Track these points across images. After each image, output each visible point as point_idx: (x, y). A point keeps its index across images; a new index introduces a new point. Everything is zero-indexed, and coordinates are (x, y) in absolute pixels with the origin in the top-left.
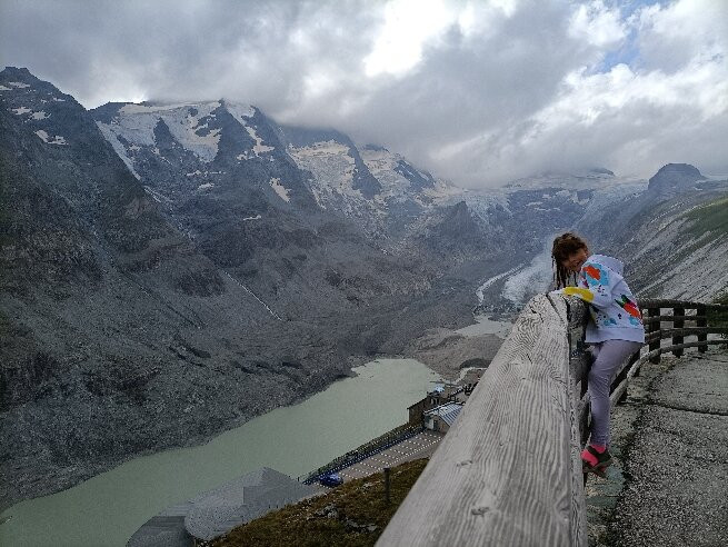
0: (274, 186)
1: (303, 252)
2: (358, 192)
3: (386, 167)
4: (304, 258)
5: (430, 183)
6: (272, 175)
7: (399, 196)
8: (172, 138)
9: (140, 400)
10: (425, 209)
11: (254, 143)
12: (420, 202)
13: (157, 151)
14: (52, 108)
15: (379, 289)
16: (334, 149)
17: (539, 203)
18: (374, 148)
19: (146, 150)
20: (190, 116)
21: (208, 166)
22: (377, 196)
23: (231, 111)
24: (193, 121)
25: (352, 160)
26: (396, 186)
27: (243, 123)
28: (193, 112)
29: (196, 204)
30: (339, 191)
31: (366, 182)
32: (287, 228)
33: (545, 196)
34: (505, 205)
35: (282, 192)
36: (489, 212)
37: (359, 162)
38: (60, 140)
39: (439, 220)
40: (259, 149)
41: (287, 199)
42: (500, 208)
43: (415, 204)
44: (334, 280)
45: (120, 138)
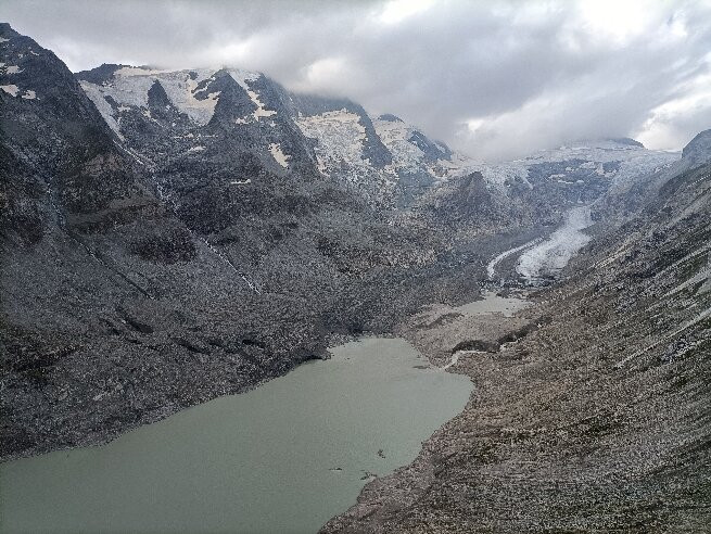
0: (273, 151)
1: (294, 219)
2: (367, 161)
3: (399, 138)
4: (294, 225)
5: (447, 155)
6: (273, 140)
7: (411, 167)
8: (167, 101)
10: (437, 180)
11: (255, 108)
12: (434, 174)
14: (29, 63)
16: (344, 118)
17: (561, 176)
18: (390, 118)
19: (135, 111)
20: (189, 79)
22: (387, 167)
23: (233, 75)
24: (193, 84)
25: (363, 129)
26: (408, 157)
27: (246, 87)
28: (193, 76)
29: (181, 167)
30: (347, 160)
31: (376, 152)
32: (278, 193)
33: (568, 169)
34: (524, 176)
35: (281, 158)
36: (506, 183)
37: (370, 131)
38: (31, 95)
39: (447, 191)
40: (260, 113)
41: (285, 165)
42: (518, 179)
43: (427, 175)
45: (109, 99)
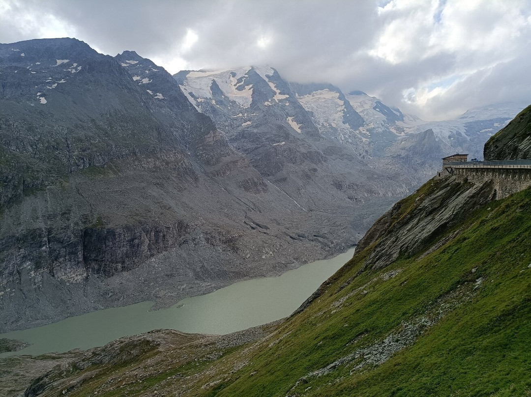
0: (290, 122)
1: (314, 166)
2: (347, 125)
3: (367, 107)
4: (315, 170)
5: (401, 117)
6: (288, 115)
7: (378, 127)
8: (222, 93)
9: (235, 249)
10: (399, 136)
11: (275, 93)
12: (394, 131)
13: (214, 102)
14: (152, 76)
15: (370, 192)
16: (327, 95)
17: (491, 129)
18: (358, 93)
19: (207, 102)
20: (231, 77)
21: (246, 110)
22: (361, 128)
23: (258, 72)
24: (234, 81)
25: (342, 103)
26: (374, 120)
27: (267, 80)
28: (234, 75)
29: (243, 135)
30: (334, 125)
31: (353, 118)
32: (303, 150)
33: (496, 125)
34: (463, 131)
35: (295, 126)
36: (450, 137)
37: (347, 104)
38: (160, 96)
39: (408, 145)
40: (278, 97)
41: (299, 131)
42: (459, 134)
43: (390, 133)
44: (339, 186)
45: (191, 94)
